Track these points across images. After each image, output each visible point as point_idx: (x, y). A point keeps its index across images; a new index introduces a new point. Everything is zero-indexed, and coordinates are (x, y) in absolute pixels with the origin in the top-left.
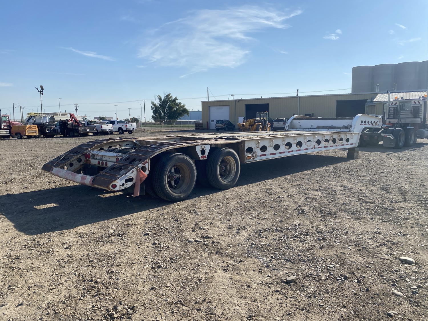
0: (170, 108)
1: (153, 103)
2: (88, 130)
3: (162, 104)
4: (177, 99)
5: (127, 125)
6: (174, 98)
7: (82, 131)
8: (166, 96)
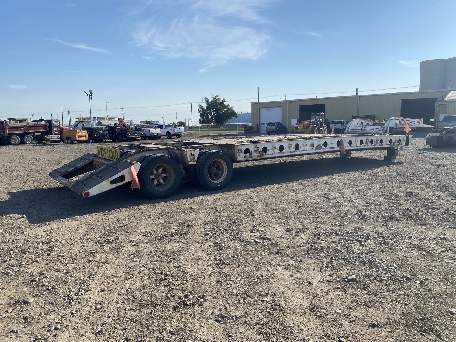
0: (217, 110)
1: (200, 106)
2: (136, 135)
3: (210, 107)
4: (225, 101)
5: (175, 129)
6: (221, 100)
7: (130, 136)
8: (214, 99)
